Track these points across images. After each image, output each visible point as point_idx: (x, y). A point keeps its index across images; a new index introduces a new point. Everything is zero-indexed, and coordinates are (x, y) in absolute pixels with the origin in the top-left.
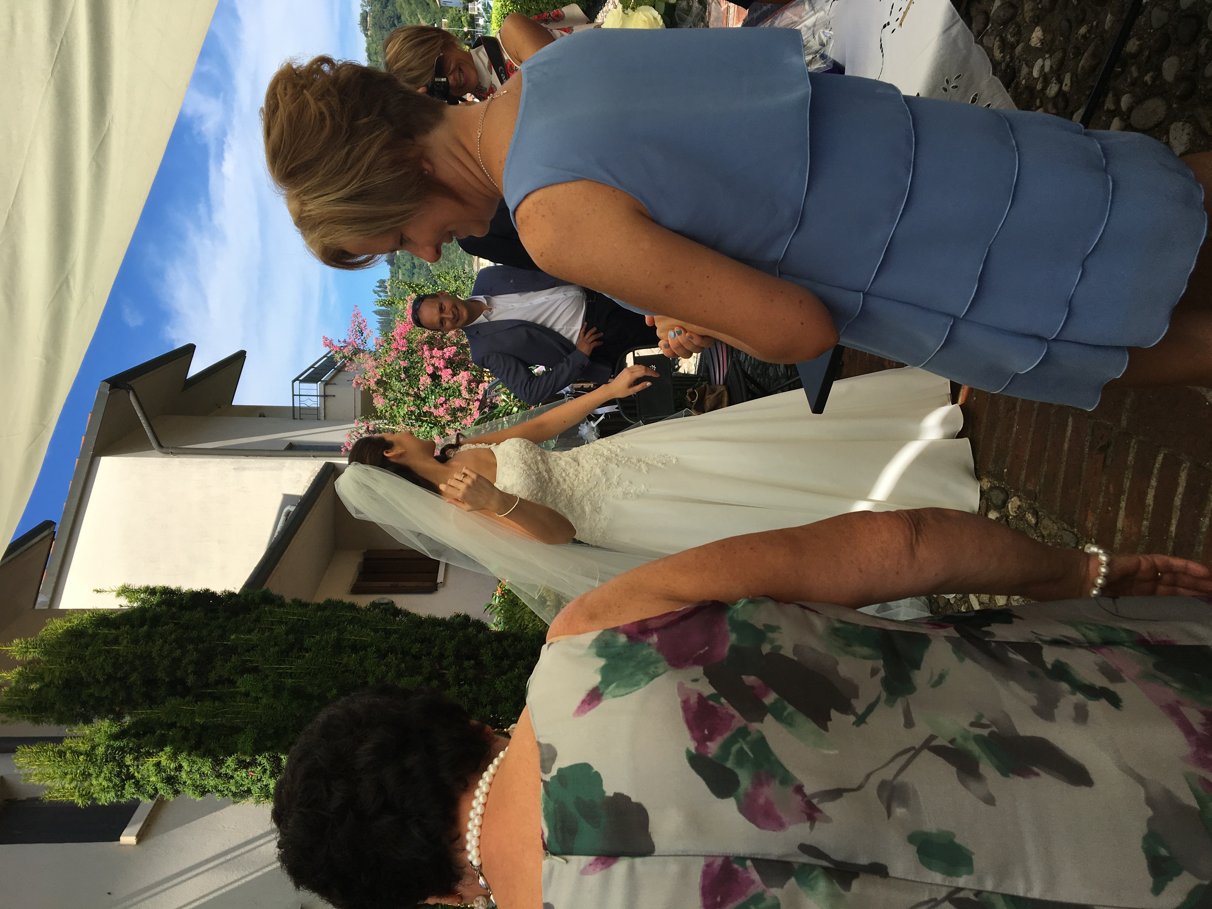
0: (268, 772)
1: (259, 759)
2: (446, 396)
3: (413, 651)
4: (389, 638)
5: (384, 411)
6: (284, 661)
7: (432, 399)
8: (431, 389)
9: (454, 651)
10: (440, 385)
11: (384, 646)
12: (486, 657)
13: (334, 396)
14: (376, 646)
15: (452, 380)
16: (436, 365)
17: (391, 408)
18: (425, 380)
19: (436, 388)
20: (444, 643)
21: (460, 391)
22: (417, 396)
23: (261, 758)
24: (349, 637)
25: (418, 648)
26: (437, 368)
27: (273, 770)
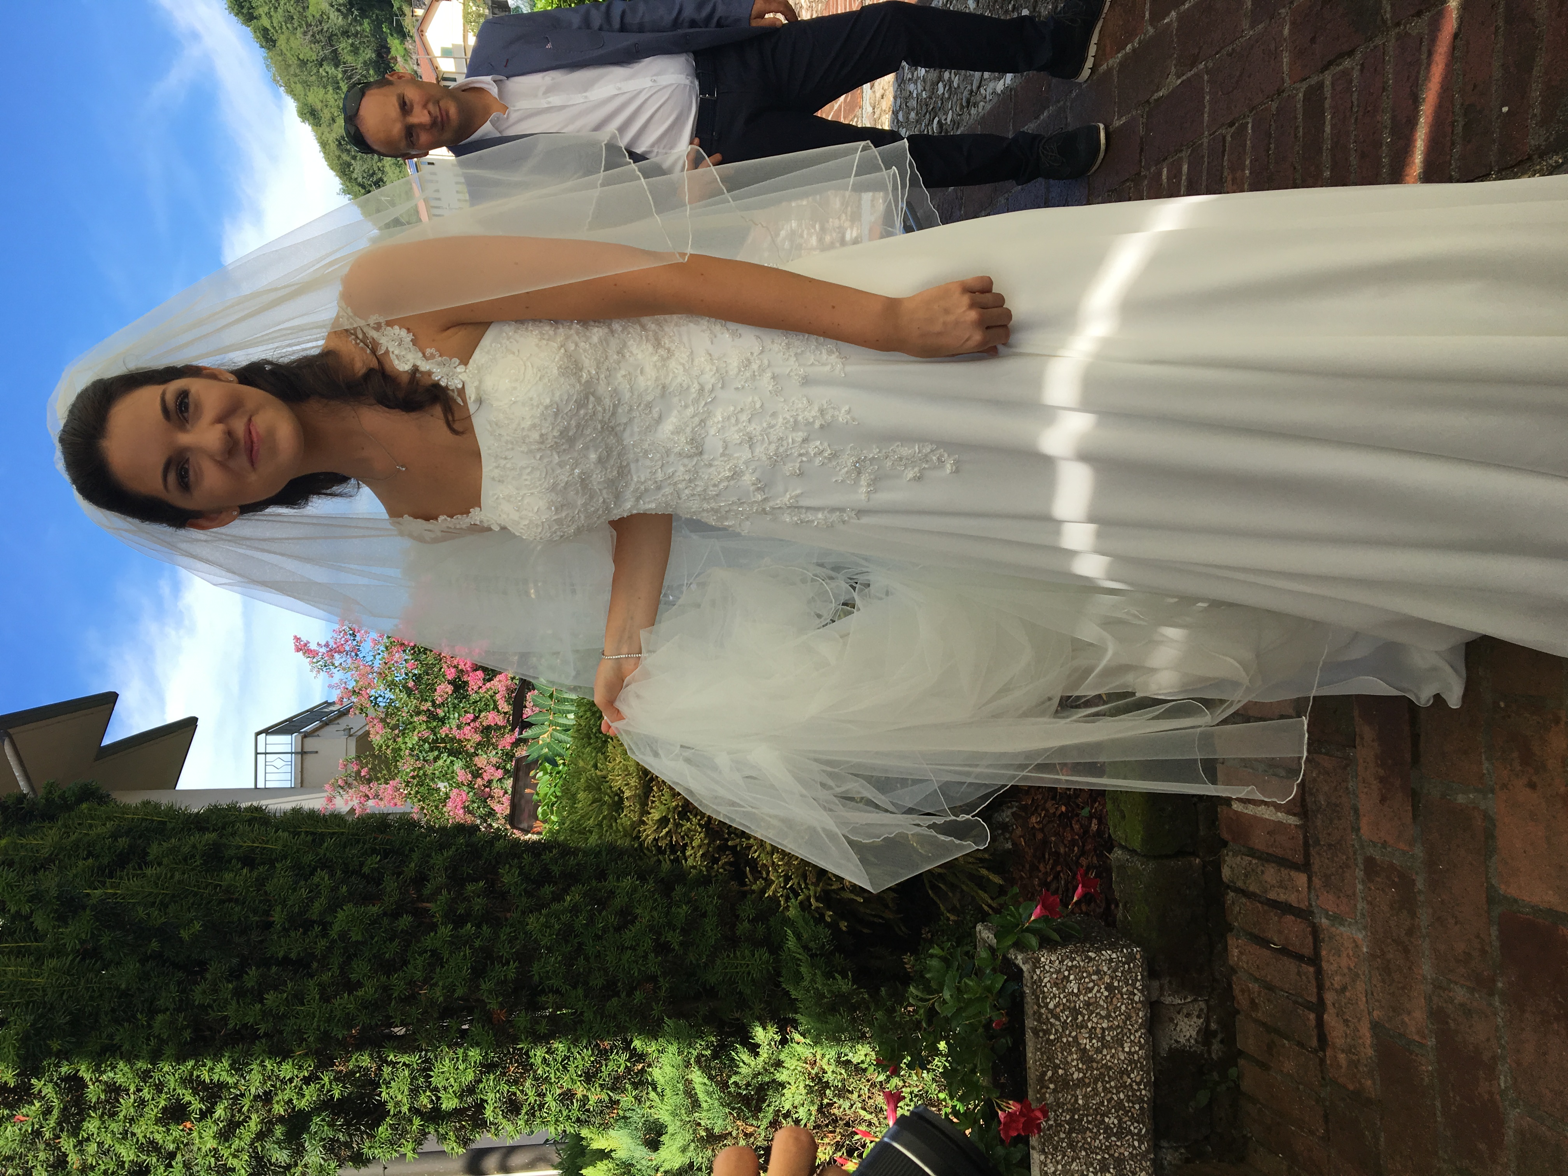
0: (55, 1112)
1: (38, 1085)
2: (474, 710)
3: (366, 870)
5: (384, 748)
6: (104, 884)
7: (454, 718)
8: (453, 704)
9: (446, 870)
10: (466, 697)
11: (308, 858)
12: (509, 877)
13: (317, 752)
14: (292, 858)
15: (484, 687)
16: (460, 667)
17: (395, 741)
18: (444, 689)
19: (461, 702)
20: (429, 856)
21: (495, 702)
22: (432, 716)
23: (42, 1083)
24: (242, 844)
25: (376, 863)
26: (462, 671)
27: (65, 1108)
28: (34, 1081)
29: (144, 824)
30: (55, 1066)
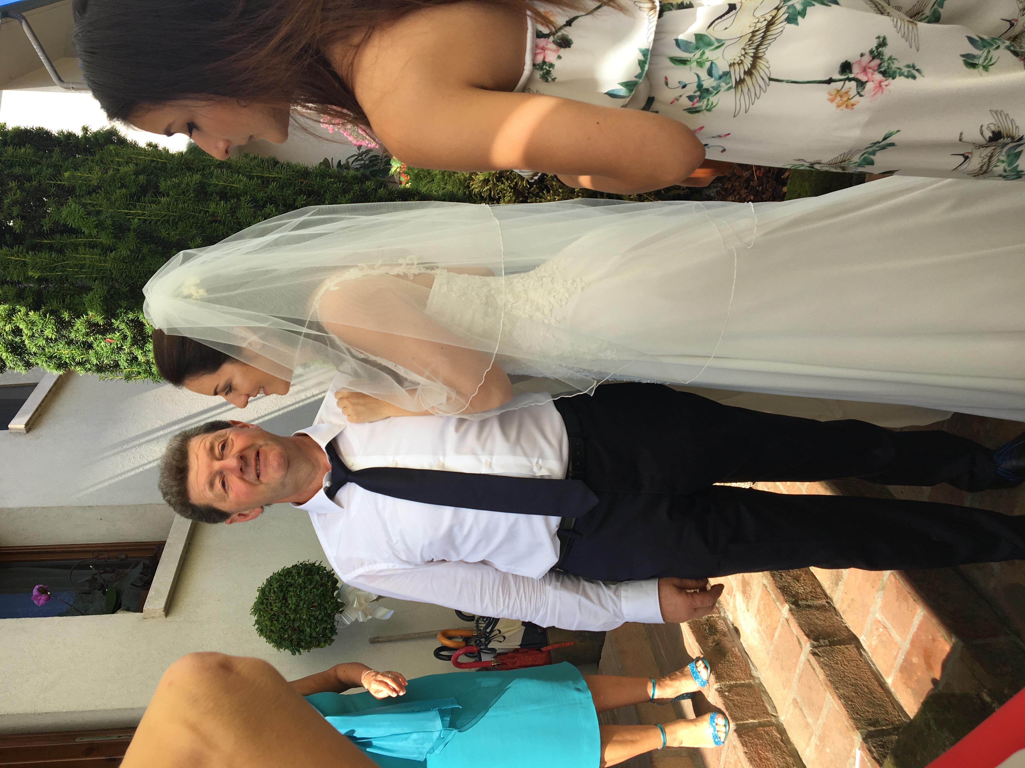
0: (129, 338)
1: (116, 323)
4: (267, 187)
6: (135, 207)
11: (261, 195)
14: (251, 195)
20: (337, 197)
23: (118, 322)
24: (217, 183)
25: (304, 201)
27: (134, 337)
28: (113, 321)
29: (153, 165)
30: (125, 313)
